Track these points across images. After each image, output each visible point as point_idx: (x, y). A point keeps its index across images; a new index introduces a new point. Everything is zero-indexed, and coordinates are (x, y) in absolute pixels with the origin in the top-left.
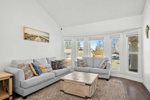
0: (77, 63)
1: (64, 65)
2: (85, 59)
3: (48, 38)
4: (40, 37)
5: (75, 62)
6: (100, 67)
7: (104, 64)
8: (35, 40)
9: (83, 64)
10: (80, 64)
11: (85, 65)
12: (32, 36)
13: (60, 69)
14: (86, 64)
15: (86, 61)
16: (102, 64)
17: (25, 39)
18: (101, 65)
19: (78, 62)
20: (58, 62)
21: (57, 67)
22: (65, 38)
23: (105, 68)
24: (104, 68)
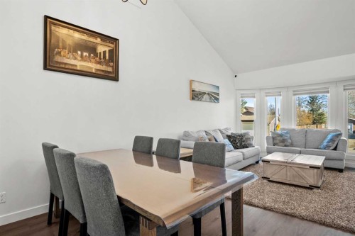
0: (271, 140)
1: (249, 142)
2: (287, 133)
3: (218, 94)
4: (208, 94)
5: (267, 138)
6: (322, 147)
7: (332, 140)
8: (203, 100)
9: (283, 141)
10: (277, 142)
11: (288, 144)
12: (200, 94)
13: (243, 148)
14: (289, 141)
15: (289, 135)
16: (328, 142)
17: (193, 99)
18: (325, 144)
19: (274, 138)
20: (239, 136)
21: (238, 144)
22: (242, 92)
23: (335, 149)
24: (332, 148)
